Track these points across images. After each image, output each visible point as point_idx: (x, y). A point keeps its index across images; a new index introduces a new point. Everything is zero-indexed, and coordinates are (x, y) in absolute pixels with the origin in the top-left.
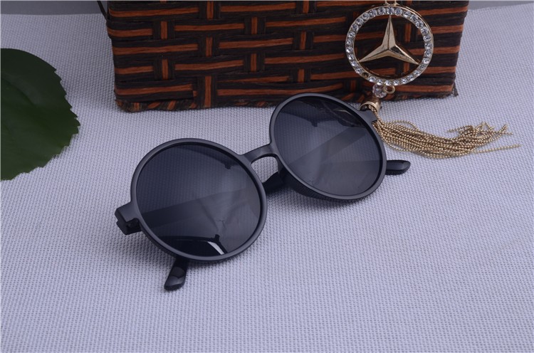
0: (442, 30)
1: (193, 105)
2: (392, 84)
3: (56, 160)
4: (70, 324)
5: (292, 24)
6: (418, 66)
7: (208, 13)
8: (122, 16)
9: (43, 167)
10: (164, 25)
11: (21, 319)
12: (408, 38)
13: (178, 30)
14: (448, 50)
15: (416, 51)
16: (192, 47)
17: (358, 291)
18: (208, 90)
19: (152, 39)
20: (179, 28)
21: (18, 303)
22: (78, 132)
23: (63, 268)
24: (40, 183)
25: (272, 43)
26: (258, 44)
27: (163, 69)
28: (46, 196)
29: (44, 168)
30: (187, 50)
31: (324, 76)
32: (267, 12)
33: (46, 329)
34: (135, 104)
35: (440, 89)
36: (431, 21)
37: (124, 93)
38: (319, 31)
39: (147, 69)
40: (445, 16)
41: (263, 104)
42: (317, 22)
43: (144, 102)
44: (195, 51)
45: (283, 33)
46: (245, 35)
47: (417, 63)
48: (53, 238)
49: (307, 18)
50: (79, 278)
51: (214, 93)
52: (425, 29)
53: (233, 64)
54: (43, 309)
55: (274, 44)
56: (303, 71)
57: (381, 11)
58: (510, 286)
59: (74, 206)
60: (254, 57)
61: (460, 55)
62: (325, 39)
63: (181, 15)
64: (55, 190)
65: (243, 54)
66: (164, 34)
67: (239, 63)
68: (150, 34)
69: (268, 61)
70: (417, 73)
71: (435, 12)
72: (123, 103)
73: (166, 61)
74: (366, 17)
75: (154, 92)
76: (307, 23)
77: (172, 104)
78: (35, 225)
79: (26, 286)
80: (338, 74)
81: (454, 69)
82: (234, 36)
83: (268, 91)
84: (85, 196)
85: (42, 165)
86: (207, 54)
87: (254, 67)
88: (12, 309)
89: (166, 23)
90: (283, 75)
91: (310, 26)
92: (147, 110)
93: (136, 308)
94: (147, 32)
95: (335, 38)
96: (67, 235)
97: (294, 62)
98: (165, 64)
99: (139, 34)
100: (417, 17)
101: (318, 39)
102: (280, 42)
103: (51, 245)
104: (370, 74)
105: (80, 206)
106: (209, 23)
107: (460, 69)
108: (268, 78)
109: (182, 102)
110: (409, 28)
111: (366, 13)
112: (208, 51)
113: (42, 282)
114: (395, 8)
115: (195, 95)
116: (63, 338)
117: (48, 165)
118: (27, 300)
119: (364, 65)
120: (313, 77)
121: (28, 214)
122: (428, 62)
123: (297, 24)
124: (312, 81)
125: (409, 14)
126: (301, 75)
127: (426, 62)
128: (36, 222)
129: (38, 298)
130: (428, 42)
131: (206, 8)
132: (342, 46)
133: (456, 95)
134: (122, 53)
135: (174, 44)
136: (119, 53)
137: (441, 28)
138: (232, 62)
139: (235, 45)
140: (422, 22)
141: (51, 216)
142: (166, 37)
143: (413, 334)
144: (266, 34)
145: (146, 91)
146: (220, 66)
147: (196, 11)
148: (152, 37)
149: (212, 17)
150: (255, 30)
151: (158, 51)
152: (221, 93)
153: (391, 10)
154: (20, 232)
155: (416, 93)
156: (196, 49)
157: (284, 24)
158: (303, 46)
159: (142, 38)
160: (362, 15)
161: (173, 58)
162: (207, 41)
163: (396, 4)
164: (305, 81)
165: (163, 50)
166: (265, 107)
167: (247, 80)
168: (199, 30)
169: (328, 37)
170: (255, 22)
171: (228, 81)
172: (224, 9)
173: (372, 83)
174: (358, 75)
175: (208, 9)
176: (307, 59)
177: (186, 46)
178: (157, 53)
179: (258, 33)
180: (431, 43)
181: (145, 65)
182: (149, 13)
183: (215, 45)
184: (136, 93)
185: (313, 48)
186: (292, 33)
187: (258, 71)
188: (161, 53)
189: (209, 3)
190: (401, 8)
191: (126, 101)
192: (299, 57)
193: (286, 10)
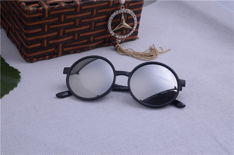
1: (55, 56)
2: (124, 37)
5: (90, 20)
6: (132, 29)
7: (62, 19)
8: (31, 24)
10: (46, 26)
14: (138, 22)
15: (132, 24)
16: (55, 33)
18: (61, 49)
19: (42, 32)
20: (51, 27)
25: (83, 28)
26: (78, 29)
27: (45, 44)
29: (17, 88)
30: (53, 35)
31: (99, 38)
32: (82, 16)
34: (34, 59)
37: (30, 55)
38: (99, 21)
39: (39, 45)
41: (79, 51)
42: (98, 18)
43: (38, 58)
45: (87, 24)
46: (74, 26)
49: (95, 17)
51: (63, 50)
52: (133, 15)
53: (70, 38)
55: (84, 28)
56: (92, 37)
57: (120, 12)
60: (77, 34)
63: (52, 21)
65: (72, 34)
66: (46, 30)
68: (41, 30)
69: (81, 35)
70: (132, 32)
71: (134, 10)
72: (29, 60)
73: (46, 40)
74: (115, 14)
75: (41, 53)
77: (47, 57)
80: (103, 36)
81: (138, 30)
82: (71, 27)
83: (81, 46)
87: (76, 38)
89: (47, 25)
90: (86, 40)
91: (96, 20)
92: (38, 61)
94: (40, 30)
97: (89, 34)
98: (45, 42)
99: (37, 31)
100: (132, 12)
101: (98, 25)
102: (86, 27)
104: (117, 35)
106: (62, 23)
108: (81, 42)
109: (51, 55)
112: (61, 34)
114: (124, 10)
115: (56, 52)
119: (114, 32)
120: (96, 39)
123: (92, 20)
124: (95, 40)
126: (92, 39)
127: (135, 27)
130: (135, 20)
131: (61, 17)
132: (106, 26)
133: (139, 38)
134: (31, 39)
135: (49, 33)
136: (29, 40)
138: (69, 37)
139: (71, 30)
144: (81, 25)
145: (38, 53)
146: (65, 39)
147: (58, 19)
149: (63, 21)
151: (44, 37)
152: (65, 49)
153: (123, 10)
155: (127, 40)
156: (57, 34)
157: (87, 20)
159: (38, 32)
160: (113, 14)
161: (48, 39)
162: (61, 30)
163: (124, 8)
164: (93, 41)
165: (45, 36)
166: (79, 52)
167: (73, 43)
168: (58, 26)
169: (101, 23)
170: (78, 21)
171: (67, 45)
172: (67, 17)
173: (117, 38)
174: (113, 36)
175: (62, 18)
176: (94, 33)
177: (54, 33)
178: (43, 38)
179: (79, 25)
180: (137, 20)
181: (38, 43)
182: (41, 22)
183: (64, 32)
184: (35, 55)
185: (96, 28)
186: (89, 23)
187: (77, 39)
188: (45, 37)
189: (62, 16)
190: (126, 9)
191: (31, 59)
192: (92, 32)
193: (88, 15)
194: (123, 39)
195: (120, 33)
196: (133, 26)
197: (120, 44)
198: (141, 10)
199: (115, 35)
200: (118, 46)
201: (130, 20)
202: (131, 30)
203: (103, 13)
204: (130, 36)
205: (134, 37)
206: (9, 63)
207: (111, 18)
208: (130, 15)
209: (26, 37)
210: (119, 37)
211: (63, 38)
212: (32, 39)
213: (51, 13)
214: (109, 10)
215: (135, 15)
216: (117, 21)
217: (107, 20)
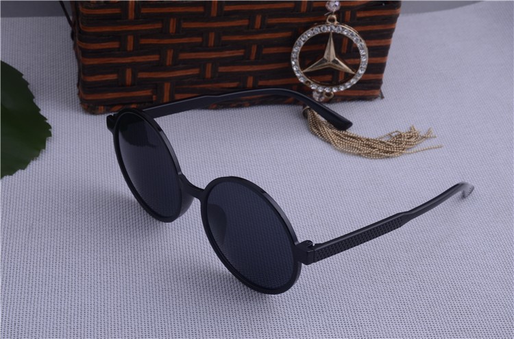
0: (374, 43)
2: (332, 91)
3: (34, 162)
4: (76, 320)
5: (244, 38)
6: (354, 75)
7: (171, 28)
8: (93, 31)
9: (24, 169)
10: (130, 39)
11: (31, 316)
12: (344, 50)
13: (143, 43)
14: (378, 60)
15: (352, 61)
16: (154, 58)
17: (323, 283)
18: (167, 94)
19: (119, 51)
20: (143, 41)
21: (25, 302)
22: (50, 135)
23: (61, 268)
24: (25, 185)
25: (227, 54)
26: (214, 55)
27: (127, 77)
28: (33, 198)
29: (25, 171)
30: (149, 60)
31: (270, 82)
32: (223, 27)
33: (55, 326)
34: (100, 107)
35: (369, 93)
36: (365, 36)
37: (90, 98)
38: (268, 43)
39: (112, 77)
40: (377, 31)
41: (214, 106)
42: (267, 36)
43: (108, 106)
44: (156, 61)
45: (236, 46)
46: (203, 47)
47: (353, 73)
48: (46, 239)
49: (258, 32)
50: (77, 276)
51: (171, 96)
52: (361, 44)
53: (190, 72)
54: (49, 307)
56: (252, 78)
57: (324, 29)
58: (450, 276)
59: (60, 208)
60: (209, 66)
61: (387, 63)
62: (273, 50)
63: (146, 30)
64: (39, 192)
65: (200, 64)
66: (130, 47)
67: (195, 71)
68: (117, 46)
69: (222, 69)
70: (354, 81)
71: (369, 28)
72: (88, 107)
73: (130, 69)
74: (309, 34)
75: (117, 96)
76: (258, 37)
77: (133, 107)
78: (28, 227)
79: (30, 285)
81: (382, 76)
82: (193, 48)
84: (68, 197)
85: (24, 168)
86: (168, 64)
87: (208, 75)
88: (21, 307)
89: (132, 37)
90: (234, 82)
91: (260, 40)
92: (110, 113)
93: (132, 304)
94: (115, 45)
95: (281, 50)
96: (59, 235)
97: (244, 70)
98: (129, 72)
99: (107, 47)
100: (355, 33)
101: (266, 51)
102: (233, 53)
103: (46, 246)
104: (312, 82)
105: (65, 207)
106: (171, 37)
107: (387, 76)
108: (220, 84)
109: (143, 105)
110: (345, 42)
111: (310, 31)
112: (169, 61)
113: (44, 281)
114: (336, 27)
115: (154, 99)
116: (72, 334)
117: (28, 167)
118: (33, 298)
119: (307, 74)
120: (260, 83)
121: (20, 216)
122: (363, 72)
123: (250, 38)
124: (259, 86)
125: (347, 31)
126: (250, 82)
127: (361, 72)
128: (28, 224)
129: (43, 296)
130: (364, 55)
133: (382, 97)
134: (91, 63)
135: (138, 55)
136: (87, 63)
137: (372, 42)
138: (190, 70)
139: (193, 55)
140: (359, 37)
141: (41, 218)
142: (132, 49)
143: (375, 322)
144: (222, 46)
145: (110, 96)
146: (178, 74)
147: (160, 27)
148: (118, 49)
149: (174, 32)
150: (211, 43)
151: (124, 61)
152: (178, 97)
153: (330, 28)
154: (15, 234)
156: (157, 59)
157: (237, 38)
158: (253, 57)
159: (110, 50)
160: (306, 32)
161: (136, 67)
162: (169, 53)
163: (336, 22)
164: (253, 87)
165: (128, 60)
166: (216, 109)
167: (201, 86)
168: (160, 43)
169: (275, 49)
170: (212, 36)
171: (184, 87)
172: (185, 25)
173: (313, 90)
174: (302, 83)
175: (171, 24)
176: (256, 68)
177: (149, 56)
178: (123, 63)
179: (214, 46)
181: (111, 73)
182: (117, 29)
183: (175, 56)
184: (101, 98)
185: (262, 59)
186: (244, 46)
187: (212, 78)
188: (127, 63)
189: (172, 20)
190: (341, 26)
191: (91, 105)
192: (249, 67)
193: (241, 26)
194: (328, 94)
196: (355, 67)
198: (392, 30)
199: (307, 82)
202: (352, 76)
203: (282, 27)
204: (354, 87)
207: (302, 41)
208: (350, 41)
209: (83, 56)
210: (318, 87)
212: (95, 63)
213: (142, 12)
214: (296, 21)
215: (363, 43)
217: (291, 42)
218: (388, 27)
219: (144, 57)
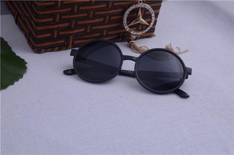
1: (65, 48)
5: (104, 13)
7: (75, 10)
8: (42, 13)
10: (58, 16)
14: (156, 19)
15: (149, 20)
16: (67, 25)
18: (71, 41)
19: (52, 22)
20: (63, 17)
25: (97, 20)
26: (92, 21)
27: (55, 35)
30: (65, 26)
31: (113, 32)
32: (96, 8)
34: (42, 50)
37: (38, 46)
38: (114, 15)
39: (48, 35)
40: (155, 6)
42: (113, 11)
43: (45, 49)
44: (68, 26)
45: (101, 16)
46: (87, 18)
49: (110, 10)
51: (73, 42)
52: (152, 11)
55: (97, 21)
56: (106, 31)
57: (137, 6)
60: (89, 27)
62: (115, 18)
63: (65, 11)
65: (85, 26)
67: (83, 30)
68: (52, 20)
69: (94, 28)
70: (149, 29)
71: (152, 5)
72: (37, 50)
73: (57, 31)
74: (131, 8)
75: (50, 44)
77: (56, 48)
80: (117, 31)
81: (155, 27)
82: (83, 19)
86: (72, 27)
87: (88, 31)
90: (98, 33)
91: (111, 13)
92: (47, 52)
94: (51, 19)
97: (103, 28)
99: (48, 21)
100: (150, 7)
101: (112, 18)
102: (99, 20)
104: (132, 30)
106: (75, 14)
108: (93, 35)
109: (60, 47)
112: (73, 25)
114: (142, 4)
115: (66, 44)
119: (130, 27)
120: (109, 33)
123: (106, 12)
125: (148, 7)
126: (105, 33)
127: (152, 24)
132: (121, 20)
133: (154, 36)
134: (40, 29)
135: (60, 24)
136: (39, 29)
138: (81, 29)
139: (83, 22)
142: (58, 21)
144: (95, 17)
145: (47, 44)
146: (77, 31)
147: (70, 10)
148: (53, 21)
149: (76, 11)
151: (54, 27)
152: (75, 42)
153: (140, 5)
156: (68, 25)
157: (101, 13)
159: (49, 22)
161: (59, 30)
162: (73, 21)
163: (142, 3)
164: (106, 35)
165: (56, 26)
167: (85, 36)
168: (71, 17)
169: (116, 17)
170: (92, 12)
171: (78, 37)
172: (81, 8)
173: (132, 34)
174: (127, 31)
175: (75, 8)
176: (108, 26)
177: (65, 24)
178: (54, 28)
179: (92, 17)
180: (154, 17)
181: (48, 33)
182: (53, 12)
183: (76, 23)
184: (43, 45)
185: (110, 22)
186: (104, 16)
187: (90, 32)
189: (76, 6)
190: (144, 4)
191: (39, 49)
192: (105, 26)
193: (103, 7)
194: (138, 35)
195: (135, 28)
196: (150, 22)
197: (134, 40)
198: (160, 6)
199: (130, 30)
200: (132, 42)
201: (147, 16)
202: (148, 26)
203: (120, 7)
204: (146, 33)
205: (150, 34)
206: (15, 52)
207: (127, 12)
208: (148, 10)
209: (36, 26)
210: (134, 32)
211: (75, 29)
212: (42, 29)
213: (64, 3)
214: (125, 4)
215: (153, 11)
216: (133, 16)
217: (123, 13)
218: (160, 4)
219: (63, 24)
